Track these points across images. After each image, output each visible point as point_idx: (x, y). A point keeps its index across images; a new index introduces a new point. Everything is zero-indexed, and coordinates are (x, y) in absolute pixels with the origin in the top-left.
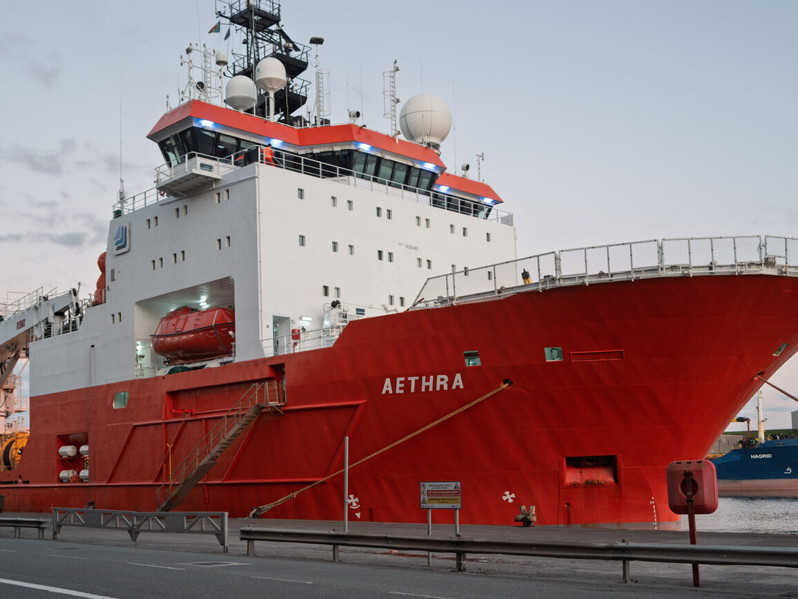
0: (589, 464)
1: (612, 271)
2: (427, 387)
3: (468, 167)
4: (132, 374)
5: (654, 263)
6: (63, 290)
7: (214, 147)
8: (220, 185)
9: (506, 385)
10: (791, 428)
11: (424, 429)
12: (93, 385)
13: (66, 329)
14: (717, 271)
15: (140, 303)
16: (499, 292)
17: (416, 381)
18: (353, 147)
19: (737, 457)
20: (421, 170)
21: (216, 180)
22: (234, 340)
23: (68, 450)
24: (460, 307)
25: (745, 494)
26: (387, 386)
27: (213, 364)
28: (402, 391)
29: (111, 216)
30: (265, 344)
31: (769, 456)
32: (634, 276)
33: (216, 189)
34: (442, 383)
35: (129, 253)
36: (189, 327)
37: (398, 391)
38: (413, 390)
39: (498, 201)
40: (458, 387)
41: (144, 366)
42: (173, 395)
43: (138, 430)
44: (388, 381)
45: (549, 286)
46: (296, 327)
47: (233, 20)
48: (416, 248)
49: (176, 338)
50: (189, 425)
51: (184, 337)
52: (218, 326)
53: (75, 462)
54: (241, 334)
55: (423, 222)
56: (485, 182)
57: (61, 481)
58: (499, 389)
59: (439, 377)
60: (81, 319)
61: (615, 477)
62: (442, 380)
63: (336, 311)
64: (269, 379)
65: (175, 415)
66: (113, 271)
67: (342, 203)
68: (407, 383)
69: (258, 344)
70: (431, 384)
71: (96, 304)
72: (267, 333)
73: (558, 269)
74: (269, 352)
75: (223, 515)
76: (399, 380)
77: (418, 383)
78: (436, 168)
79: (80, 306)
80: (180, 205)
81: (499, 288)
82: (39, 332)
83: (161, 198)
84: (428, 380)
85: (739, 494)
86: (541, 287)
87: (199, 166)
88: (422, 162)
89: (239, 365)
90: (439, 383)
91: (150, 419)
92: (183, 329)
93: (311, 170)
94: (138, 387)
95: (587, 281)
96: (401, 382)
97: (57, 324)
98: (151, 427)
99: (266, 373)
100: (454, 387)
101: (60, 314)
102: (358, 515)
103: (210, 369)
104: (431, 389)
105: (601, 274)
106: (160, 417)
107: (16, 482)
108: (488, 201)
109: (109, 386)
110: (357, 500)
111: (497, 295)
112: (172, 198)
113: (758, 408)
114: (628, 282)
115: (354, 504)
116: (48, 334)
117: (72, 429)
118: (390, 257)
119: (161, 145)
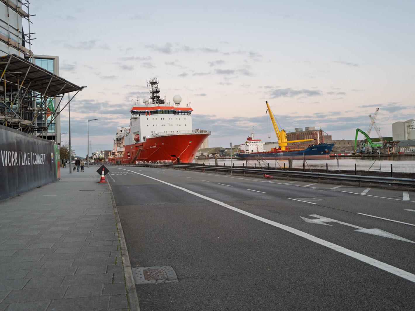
0: (173, 156)
3: (187, 105)
4: (133, 144)
7: (137, 113)
8: (137, 118)
12: (131, 144)
15: (133, 133)
18: (158, 110)
20: (171, 111)
23: (128, 154)
29: (130, 120)
31: (316, 149)
35: (131, 126)
39: (193, 110)
41: (134, 142)
42: (136, 146)
44: (150, 146)
46: (147, 138)
47: (150, 83)
48: (169, 123)
53: (129, 156)
54: (140, 139)
55: (171, 119)
57: (128, 159)
58: (160, 148)
63: (152, 135)
65: (136, 149)
66: (130, 128)
67: (155, 119)
68: (152, 147)
71: (129, 132)
72: (142, 139)
78: (174, 110)
88: (171, 109)
90: (154, 147)
91: (134, 150)
92: (136, 137)
99: (141, 145)
100: (156, 147)
108: (190, 111)
117: (128, 151)
118: (164, 125)
119: (131, 112)
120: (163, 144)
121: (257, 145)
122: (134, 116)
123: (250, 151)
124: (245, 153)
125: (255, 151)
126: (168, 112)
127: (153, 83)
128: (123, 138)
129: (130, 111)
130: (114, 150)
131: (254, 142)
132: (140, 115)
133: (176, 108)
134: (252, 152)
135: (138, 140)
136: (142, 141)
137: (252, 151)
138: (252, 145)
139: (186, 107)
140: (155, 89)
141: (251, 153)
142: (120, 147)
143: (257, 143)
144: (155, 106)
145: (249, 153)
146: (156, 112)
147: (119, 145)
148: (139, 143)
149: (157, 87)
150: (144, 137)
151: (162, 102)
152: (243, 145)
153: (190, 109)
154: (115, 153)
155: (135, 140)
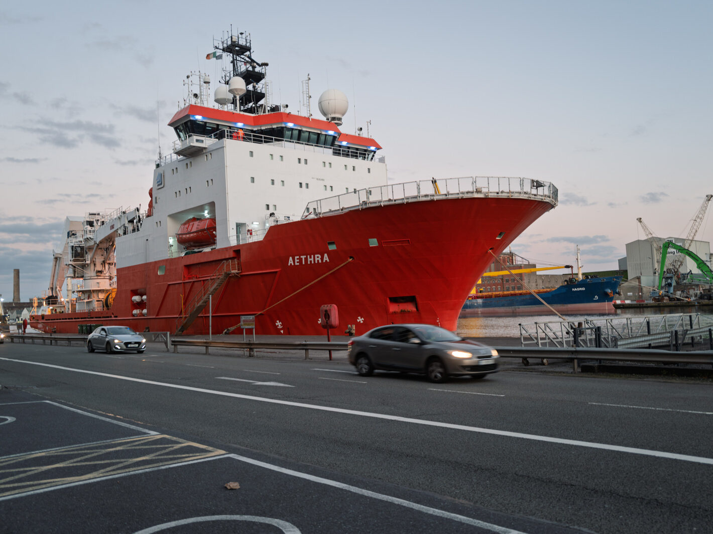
0: (402, 301)
1: (395, 198)
2: (311, 261)
3: (361, 129)
5: (415, 194)
6: (133, 208)
7: (204, 130)
8: (207, 150)
9: (351, 259)
10: (618, 269)
11: (310, 284)
12: (148, 262)
13: (134, 230)
14: (450, 197)
15: (171, 216)
16: (342, 210)
17: (305, 258)
18: (283, 125)
19: (564, 290)
20: (326, 135)
21: (205, 148)
22: (216, 237)
23: (136, 298)
24: (324, 218)
25: (569, 313)
26: (291, 261)
27: (207, 250)
28: (298, 264)
29: (154, 167)
30: (231, 239)
31: (583, 289)
32: (405, 201)
33: (205, 153)
34: (318, 259)
35: (164, 188)
36: (194, 229)
37: (296, 264)
38: (304, 263)
39: (379, 148)
40: (326, 261)
41: (173, 251)
42: (188, 267)
43: (171, 287)
44: (291, 258)
45: (364, 207)
46: (250, 229)
47: (224, 50)
48: (323, 180)
49: (188, 236)
50: (195, 283)
51: (192, 235)
52: (208, 229)
53: (140, 305)
54: (219, 233)
55: (327, 165)
56: (372, 138)
57: (133, 315)
58: (347, 262)
59: (316, 256)
60: (141, 225)
61: (417, 308)
62: (318, 257)
63: (272, 219)
64: (232, 259)
65: (189, 279)
66: (156, 198)
67: (277, 157)
68: (301, 260)
69: (227, 239)
70: (312, 259)
71: (148, 216)
72: (232, 233)
73: (368, 198)
74: (233, 242)
75: (167, 333)
76: (296, 257)
77: (306, 259)
78: (335, 133)
79: (141, 217)
80: (188, 161)
81: (341, 208)
82: (121, 232)
83: (179, 158)
84: (311, 257)
85: (566, 313)
86: (360, 207)
87: (195, 140)
88: (327, 131)
89: (219, 250)
90: (316, 259)
91: (176, 280)
92: (191, 230)
93: (258, 140)
94: (170, 262)
95: (382, 204)
96: (297, 259)
97: (130, 227)
98: (177, 285)
99: (232, 255)
100: (324, 261)
101: (131, 221)
102: (282, 331)
103: (205, 253)
104: (313, 262)
105: (390, 200)
106: (181, 280)
107: (111, 317)
108: (373, 148)
109: (156, 262)
110: (281, 323)
111: (340, 211)
112: (185, 158)
113: (577, 259)
114: (403, 204)
115: (280, 326)
116: (125, 233)
117: (138, 286)
118: (307, 185)
119: (176, 129)
120: (373, 242)
122: (195, 141)
129: (170, 125)
130: (52, 289)
135: (200, 239)
142: (82, 277)
146: (275, 136)
147: (79, 269)
148: (210, 249)
149: (253, 61)
150: (238, 226)
153: (372, 142)
154: (56, 297)
155: (181, 241)
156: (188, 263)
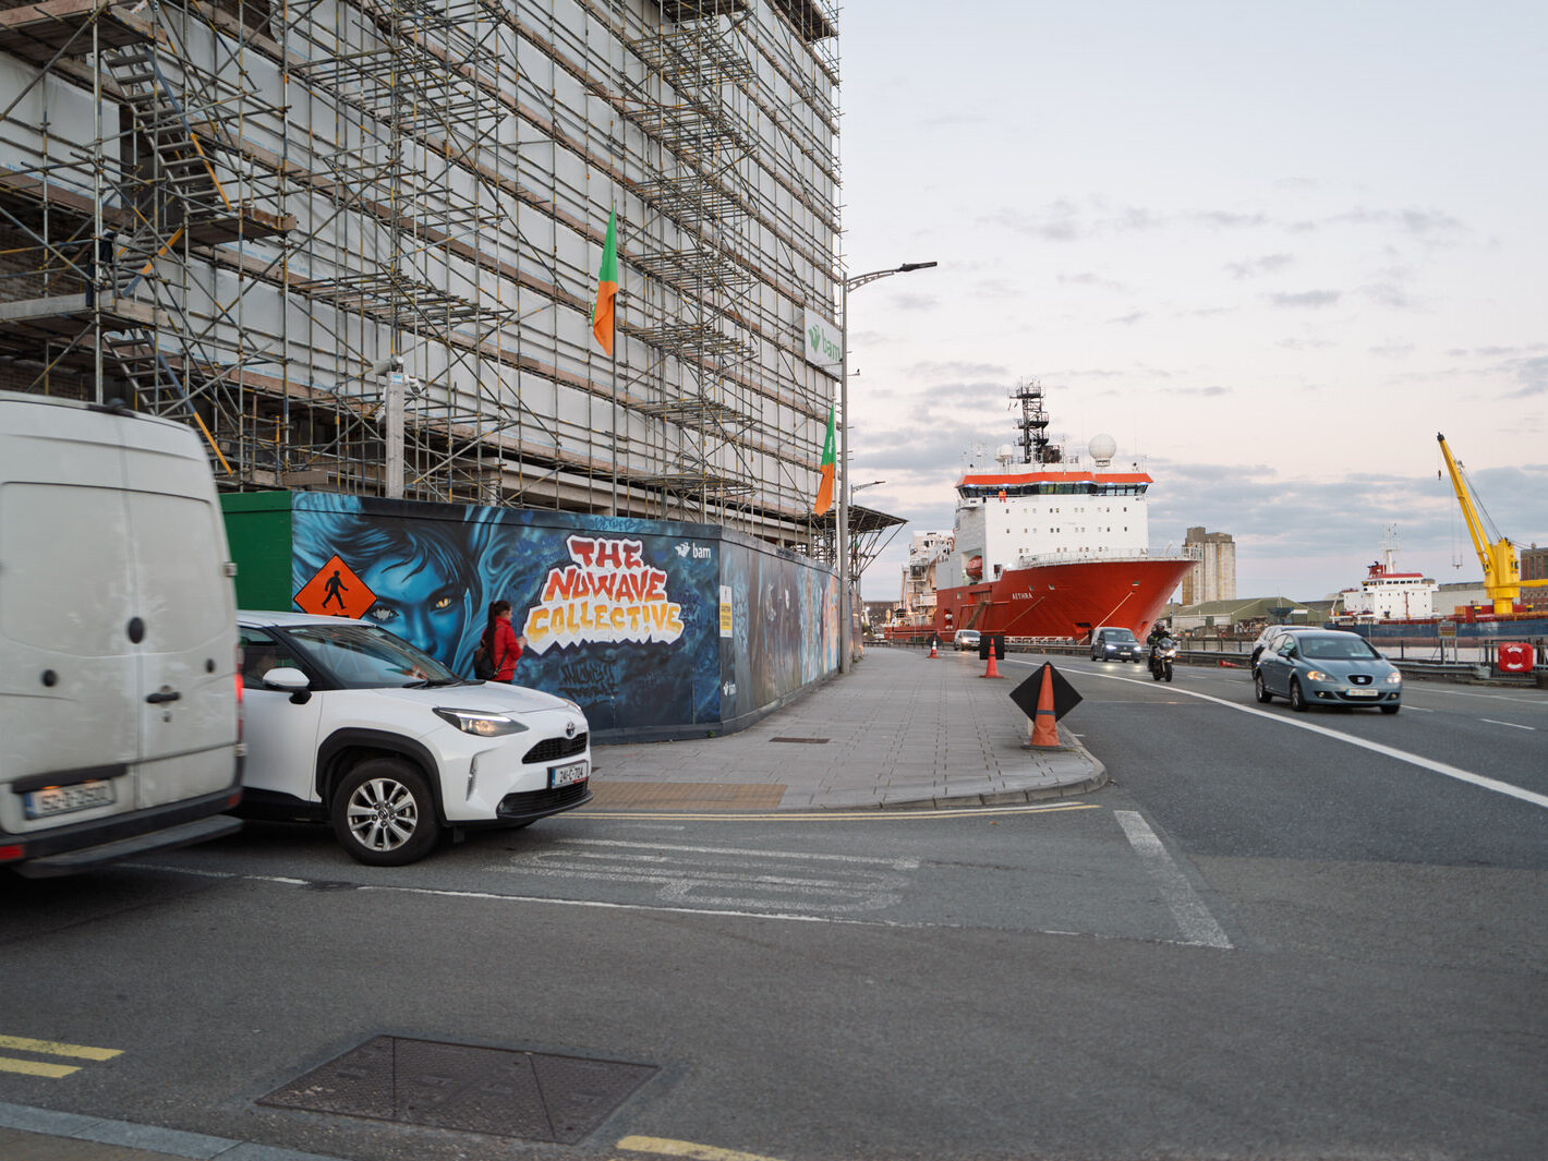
0: (1082, 625)
2: (1023, 597)
4: (961, 585)
7: (976, 493)
12: (955, 586)
13: (946, 560)
15: (965, 553)
17: (1020, 595)
18: (1038, 484)
20: (1080, 484)
21: (979, 506)
22: (982, 574)
23: (948, 616)
26: (1013, 597)
29: (955, 512)
33: (977, 510)
35: (960, 530)
37: (1017, 599)
38: (1020, 598)
39: (1152, 482)
40: (1030, 597)
41: (964, 581)
42: (971, 594)
43: (964, 609)
44: (1013, 595)
46: (1004, 569)
47: (1019, 397)
48: (1074, 523)
51: (973, 570)
52: (979, 568)
53: (949, 622)
54: (984, 571)
55: (1080, 511)
56: (1146, 473)
57: (945, 630)
58: (1042, 599)
60: (949, 556)
62: (1026, 595)
64: (988, 592)
65: (971, 603)
66: (956, 537)
67: (1030, 511)
68: (1018, 596)
69: (987, 576)
71: (951, 550)
72: (991, 572)
74: (991, 579)
76: (1016, 594)
80: (970, 513)
84: (1022, 594)
87: (970, 500)
89: (983, 584)
91: (965, 604)
92: (973, 566)
94: (961, 590)
99: (988, 589)
103: (977, 585)
108: (1144, 483)
109: (956, 588)
118: (1058, 530)
119: (960, 491)
120: (1052, 588)
121: (1406, 593)
122: (969, 502)
123: (1378, 615)
124: (1359, 623)
125: (1398, 614)
126: (1073, 489)
127: (1026, 397)
128: (932, 565)
129: (957, 488)
130: (903, 601)
131: (1396, 583)
132: (985, 501)
133: (1097, 475)
134: (1384, 618)
135: (976, 574)
136: (990, 576)
137: (1387, 614)
138: (1385, 594)
139: (1131, 472)
140: (1032, 417)
141: (1381, 622)
142: (922, 593)
143: (1407, 587)
144: (1031, 472)
145: (1375, 623)
146: (1034, 490)
147: (917, 586)
148: (980, 582)
149: (1040, 408)
150: (995, 566)
151: (1054, 456)
152: (1351, 590)
153: (1145, 477)
154: (905, 611)
155: (968, 574)
156: (972, 591)
